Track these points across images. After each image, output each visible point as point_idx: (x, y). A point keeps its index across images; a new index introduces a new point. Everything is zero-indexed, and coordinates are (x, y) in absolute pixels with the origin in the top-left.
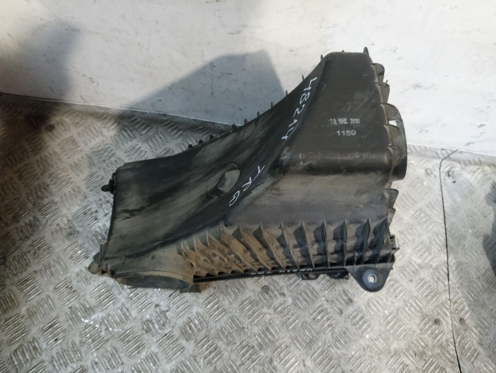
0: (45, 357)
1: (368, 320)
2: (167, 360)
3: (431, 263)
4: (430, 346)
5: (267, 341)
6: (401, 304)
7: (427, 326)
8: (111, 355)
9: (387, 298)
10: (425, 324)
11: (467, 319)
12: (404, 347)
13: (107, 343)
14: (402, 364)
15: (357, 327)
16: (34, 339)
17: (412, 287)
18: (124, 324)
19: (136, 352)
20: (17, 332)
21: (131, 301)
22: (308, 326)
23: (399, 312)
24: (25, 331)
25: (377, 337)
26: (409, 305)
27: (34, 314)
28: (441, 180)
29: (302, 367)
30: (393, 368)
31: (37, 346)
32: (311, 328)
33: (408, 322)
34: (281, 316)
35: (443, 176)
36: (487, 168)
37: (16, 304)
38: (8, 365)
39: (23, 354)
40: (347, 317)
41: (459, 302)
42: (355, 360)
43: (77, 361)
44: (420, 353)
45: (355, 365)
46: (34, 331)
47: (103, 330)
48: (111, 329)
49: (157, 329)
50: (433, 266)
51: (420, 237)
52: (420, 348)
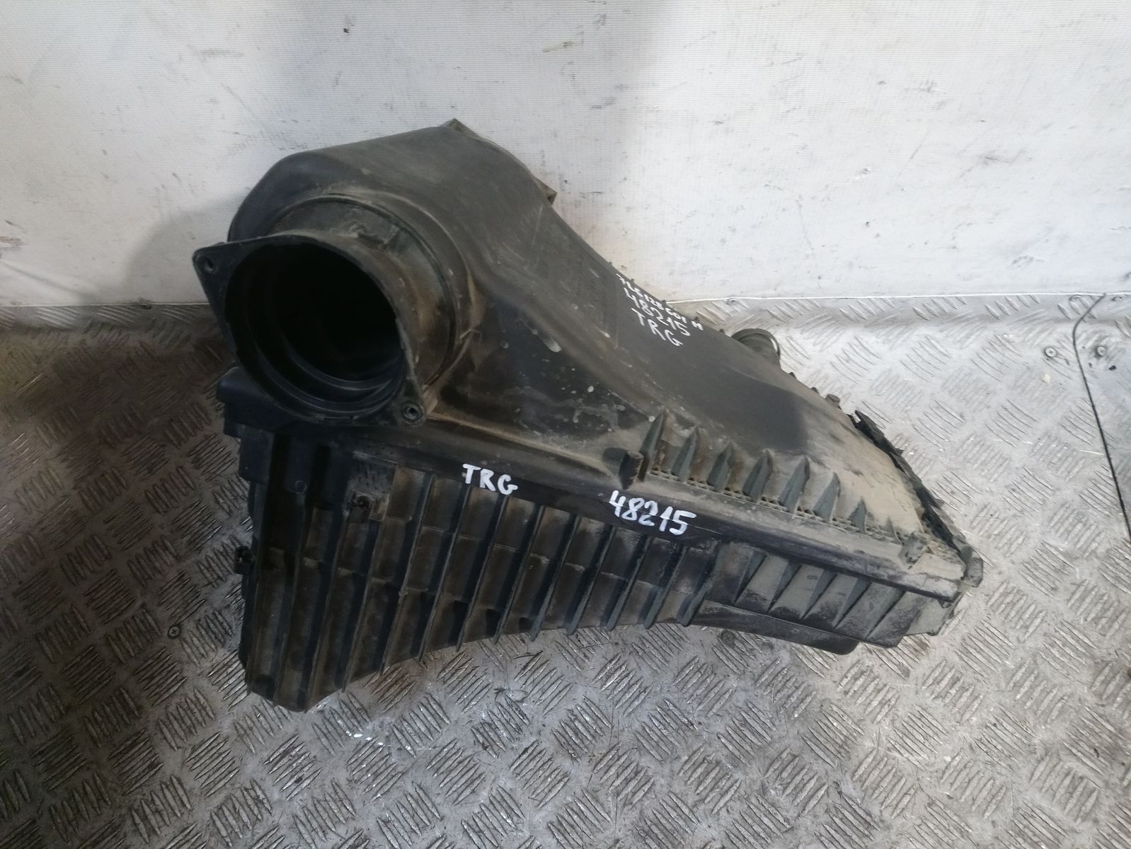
0: (280, 817)
1: (970, 685)
2: (537, 803)
3: (1094, 545)
5: (748, 748)
6: (1040, 642)
7: (1111, 687)
8: (417, 802)
9: (1005, 632)
10: (1106, 683)
12: (1065, 737)
13: (405, 777)
14: (1067, 775)
15: (947, 701)
16: (253, 781)
17: (1059, 603)
18: (436, 735)
19: (469, 791)
20: (218, 769)
21: (446, 685)
22: (835, 708)
23: (1039, 661)
24: (234, 767)
25: (998, 721)
26: (1058, 642)
27: (248, 731)
28: (1081, 367)
29: (834, 796)
30: (1047, 785)
31: (262, 797)
32: (842, 713)
33: (1065, 681)
34: (771, 692)
35: (1084, 358)
37: (210, 713)
38: (207, 838)
39: (236, 813)
40: (920, 682)
42: (955, 774)
43: (346, 820)
44: (1107, 748)
45: (955, 786)
46: (252, 767)
47: (394, 751)
48: (409, 748)
49: (505, 740)
50: (1098, 551)
51: (1058, 493)
52: (1104, 736)
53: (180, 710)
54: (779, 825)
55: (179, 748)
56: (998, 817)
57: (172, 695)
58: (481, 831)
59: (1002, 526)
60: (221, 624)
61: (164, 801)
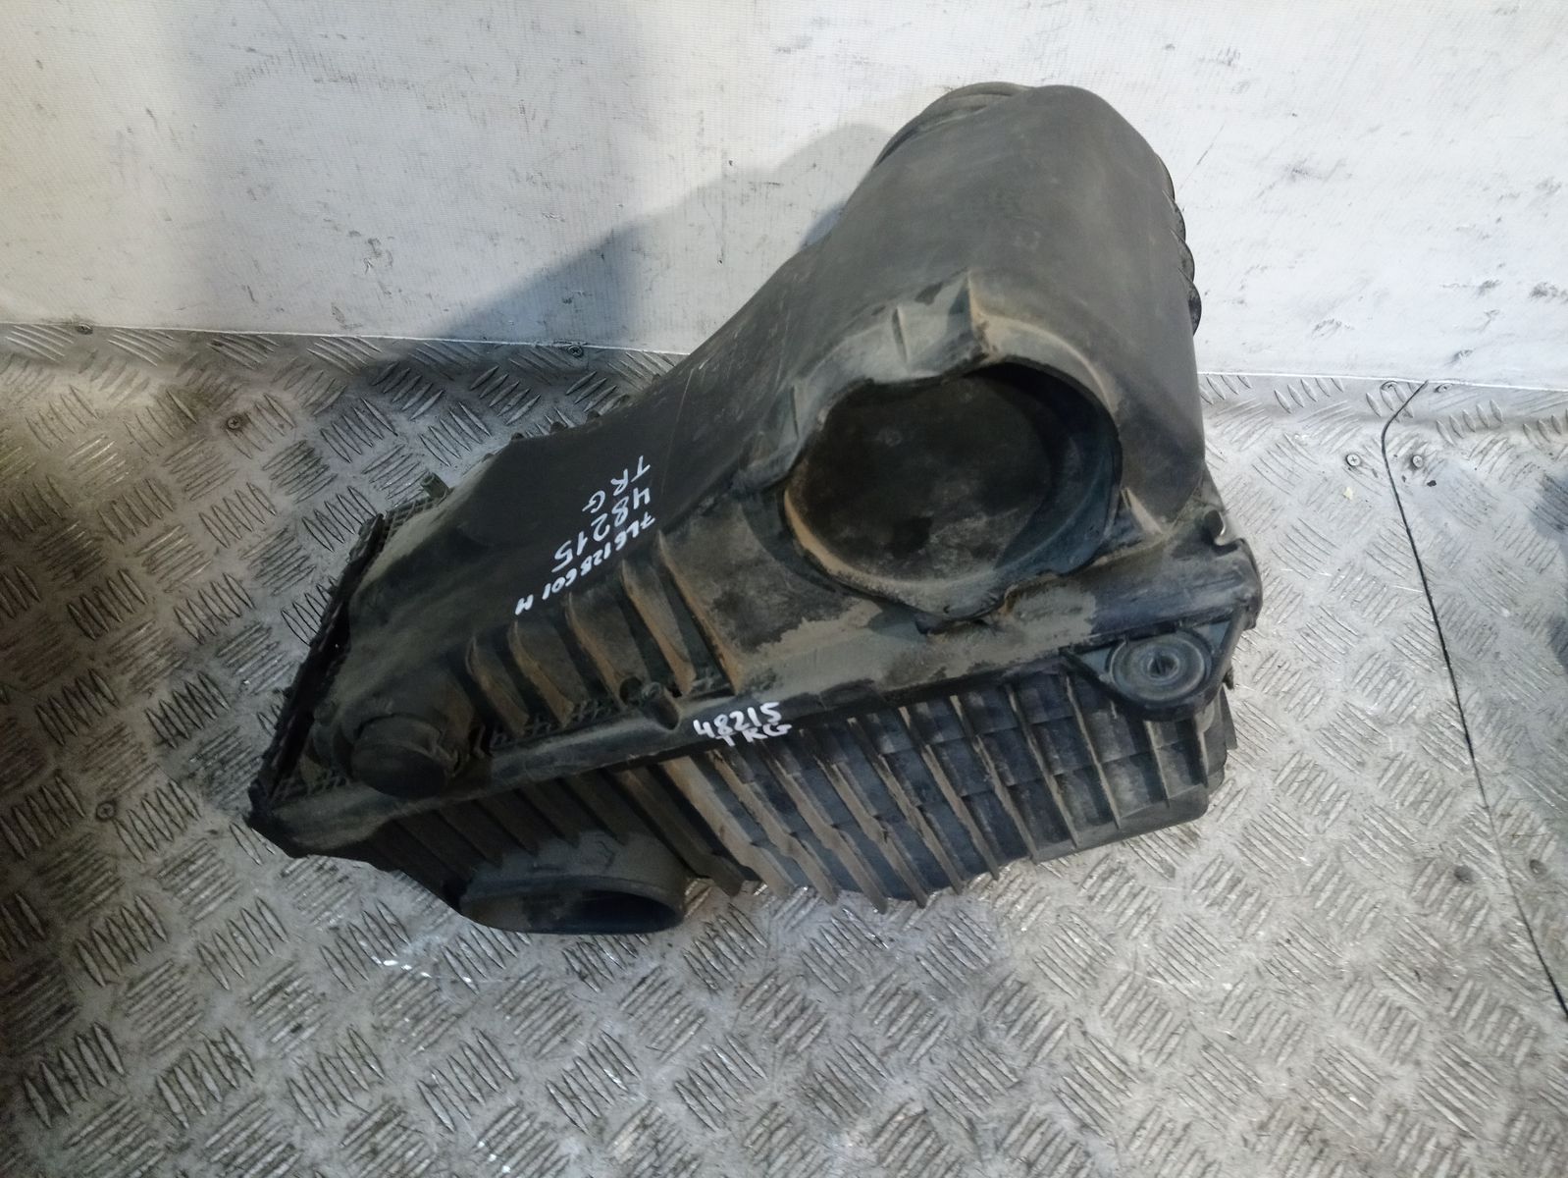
0: (266, 1082)
1: (1255, 888)
2: (658, 1053)
3: (1411, 708)
4: (1457, 946)
5: (958, 974)
6: (1345, 833)
7: (1436, 891)
8: (478, 1056)
9: (1299, 818)
10: (1428, 886)
11: (1549, 860)
12: (1378, 957)
13: (461, 1022)
14: (1382, 1005)
15: (1225, 909)
16: (226, 1032)
17: (1367, 782)
18: (510, 961)
19: (558, 1038)
20: (171, 1013)
23: (1344, 858)
24: (196, 1010)
25: (1292, 936)
26: (1368, 833)
27: (219, 958)
28: (1392, 481)
29: (1076, 1035)
30: (1357, 1019)
31: (238, 1053)
32: (1085, 926)
33: (1378, 884)
34: (991, 898)
35: (1396, 470)
36: (1517, 438)
37: (160, 930)
38: (149, 1115)
39: (196, 1077)
40: (1190, 883)
41: (1515, 811)
42: (1238, 1006)
43: (369, 1084)
44: (1430, 969)
45: (1239, 1022)
46: (224, 1010)
47: (445, 985)
48: (468, 980)
49: (612, 967)
50: (1417, 716)
51: (1365, 640)
52: (1427, 955)
53: (112, 926)
54: (1003, 1079)
55: (107, 982)
56: (1296, 1063)
57: (98, 906)
58: (576, 1096)
59: (1293, 681)
60: (179, 800)
61: (79, 1062)
